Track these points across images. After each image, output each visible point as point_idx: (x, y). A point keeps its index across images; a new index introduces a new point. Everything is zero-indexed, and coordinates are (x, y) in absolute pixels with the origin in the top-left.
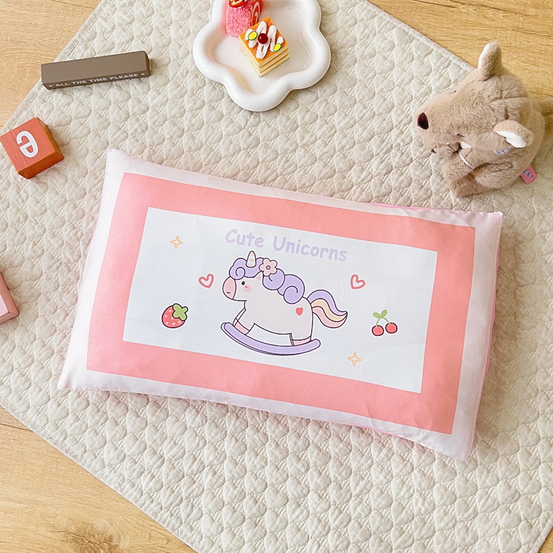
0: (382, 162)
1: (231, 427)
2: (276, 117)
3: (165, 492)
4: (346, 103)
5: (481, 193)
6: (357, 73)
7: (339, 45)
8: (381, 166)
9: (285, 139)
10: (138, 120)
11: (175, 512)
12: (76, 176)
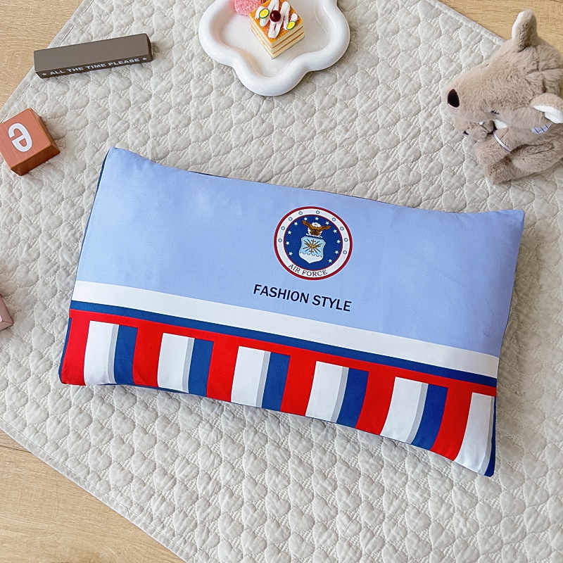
0: (410, 148)
1: (248, 443)
2: (291, 102)
3: (177, 516)
4: (368, 84)
5: (521, 179)
6: (379, 52)
7: (358, 21)
8: (408, 153)
9: (301, 126)
10: (140, 109)
11: (189, 538)
12: (73, 171)
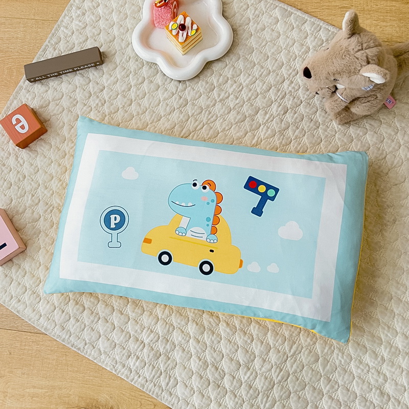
0: (280, 106)
1: (191, 314)
2: (198, 83)
3: (148, 368)
4: (248, 66)
5: (357, 120)
6: (253, 43)
7: (238, 25)
8: (280, 109)
9: (206, 98)
10: (98, 97)
11: (157, 383)
12: (58, 143)
